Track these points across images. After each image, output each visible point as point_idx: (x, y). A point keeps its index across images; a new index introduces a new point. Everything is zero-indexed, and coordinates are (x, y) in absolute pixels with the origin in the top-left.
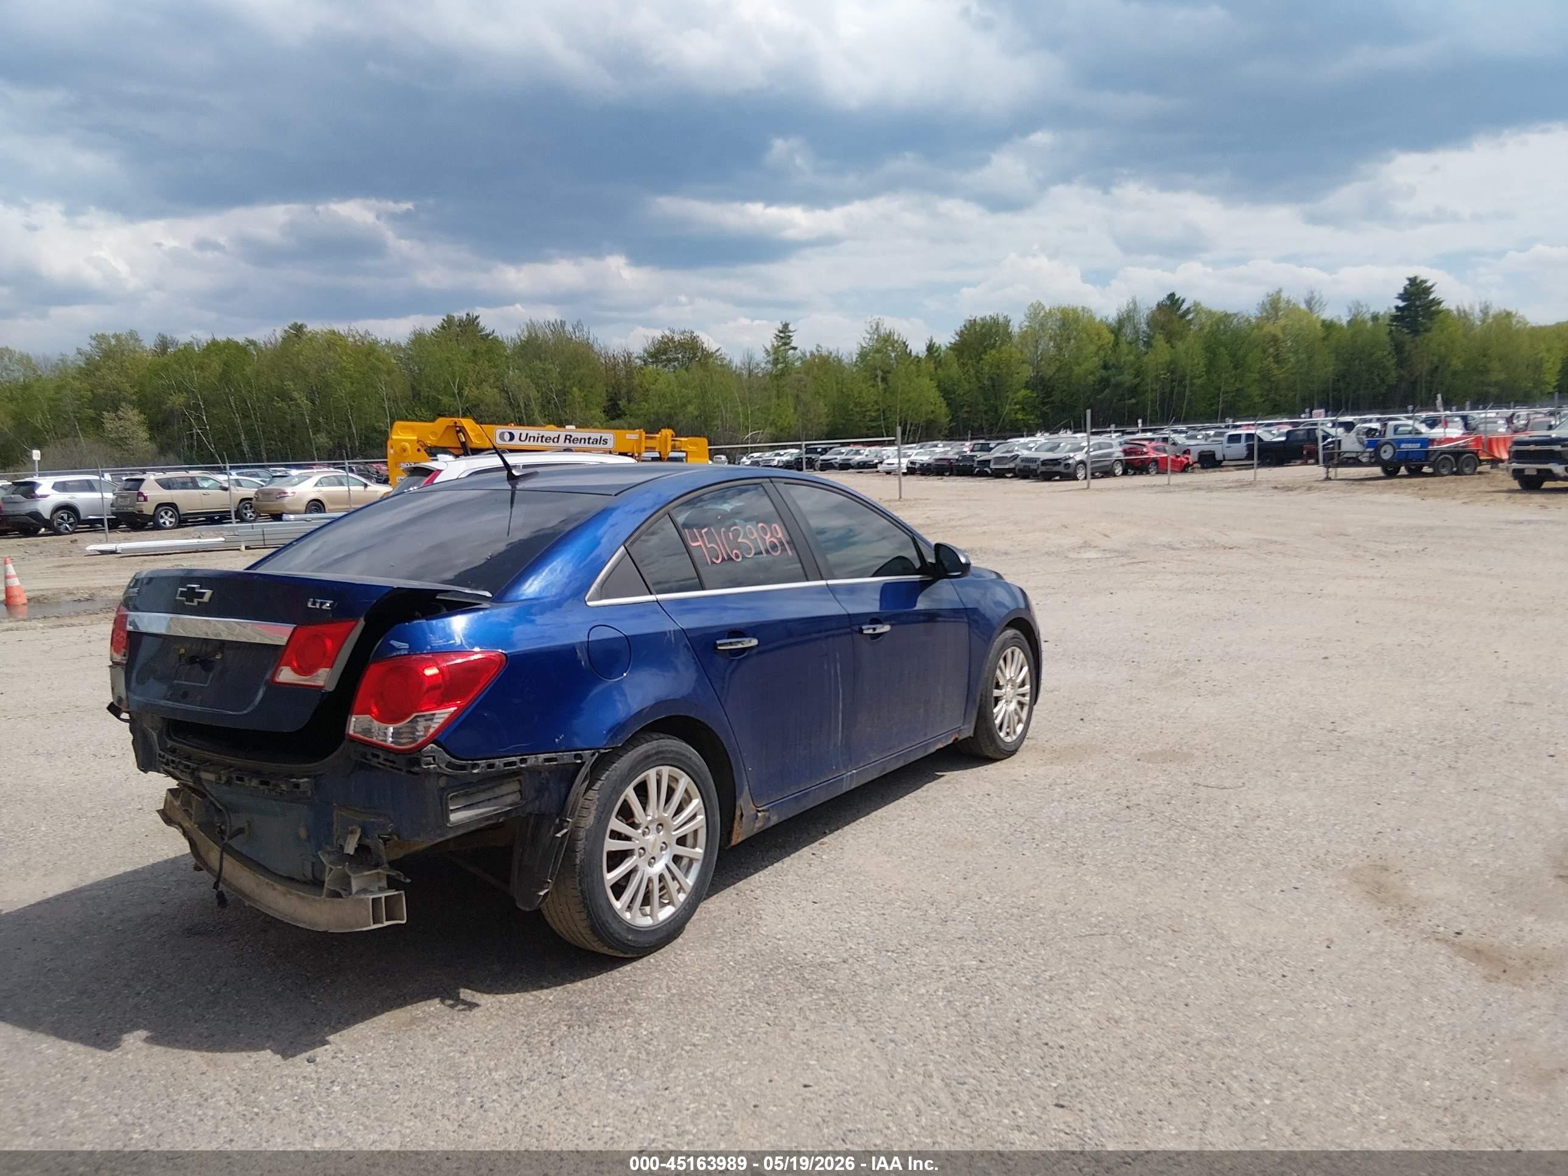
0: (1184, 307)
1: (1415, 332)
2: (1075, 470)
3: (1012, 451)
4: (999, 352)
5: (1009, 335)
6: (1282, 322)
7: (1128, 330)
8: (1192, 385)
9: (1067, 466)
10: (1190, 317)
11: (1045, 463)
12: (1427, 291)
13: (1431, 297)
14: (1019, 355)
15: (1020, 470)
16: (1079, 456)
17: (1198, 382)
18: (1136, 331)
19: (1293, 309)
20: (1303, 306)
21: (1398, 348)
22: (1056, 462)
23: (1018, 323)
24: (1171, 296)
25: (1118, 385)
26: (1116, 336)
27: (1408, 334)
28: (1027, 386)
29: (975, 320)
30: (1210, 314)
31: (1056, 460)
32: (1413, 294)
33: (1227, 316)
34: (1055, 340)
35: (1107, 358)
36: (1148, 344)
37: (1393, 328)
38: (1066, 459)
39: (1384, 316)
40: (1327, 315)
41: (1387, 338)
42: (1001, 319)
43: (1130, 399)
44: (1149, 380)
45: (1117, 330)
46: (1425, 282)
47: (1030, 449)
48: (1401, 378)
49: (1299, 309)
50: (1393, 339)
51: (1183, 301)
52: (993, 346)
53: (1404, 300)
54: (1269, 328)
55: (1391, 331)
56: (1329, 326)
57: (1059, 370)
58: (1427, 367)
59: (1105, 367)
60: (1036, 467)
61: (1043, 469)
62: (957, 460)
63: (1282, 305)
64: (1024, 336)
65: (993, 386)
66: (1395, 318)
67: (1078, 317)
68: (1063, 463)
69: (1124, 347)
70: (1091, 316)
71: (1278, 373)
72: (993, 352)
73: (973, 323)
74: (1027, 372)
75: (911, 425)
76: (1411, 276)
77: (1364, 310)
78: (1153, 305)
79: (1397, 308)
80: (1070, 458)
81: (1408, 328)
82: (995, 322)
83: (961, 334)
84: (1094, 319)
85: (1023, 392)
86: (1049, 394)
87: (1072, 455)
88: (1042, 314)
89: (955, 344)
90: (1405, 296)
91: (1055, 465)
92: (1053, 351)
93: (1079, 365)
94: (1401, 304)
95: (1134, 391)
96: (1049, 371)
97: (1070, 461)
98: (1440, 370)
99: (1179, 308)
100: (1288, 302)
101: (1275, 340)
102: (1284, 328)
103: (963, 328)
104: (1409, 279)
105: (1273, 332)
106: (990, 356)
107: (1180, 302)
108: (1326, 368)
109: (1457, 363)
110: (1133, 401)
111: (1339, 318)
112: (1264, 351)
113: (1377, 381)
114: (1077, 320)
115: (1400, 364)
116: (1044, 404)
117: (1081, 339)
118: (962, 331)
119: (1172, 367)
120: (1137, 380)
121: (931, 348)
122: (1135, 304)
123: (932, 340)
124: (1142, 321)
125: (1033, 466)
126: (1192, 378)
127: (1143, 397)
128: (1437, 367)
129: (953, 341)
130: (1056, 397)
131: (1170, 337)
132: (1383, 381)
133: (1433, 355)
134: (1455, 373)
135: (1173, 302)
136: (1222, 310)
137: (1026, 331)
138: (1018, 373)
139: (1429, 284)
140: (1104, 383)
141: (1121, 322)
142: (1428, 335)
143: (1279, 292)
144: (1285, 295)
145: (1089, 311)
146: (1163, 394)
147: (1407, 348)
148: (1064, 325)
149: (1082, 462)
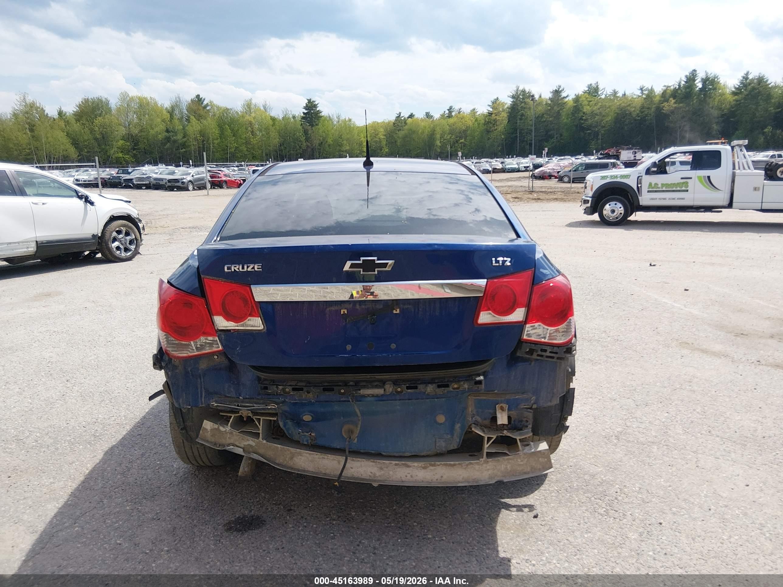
0: (205, 103)
1: (312, 126)
2: (188, 186)
3: (146, 174)
4: (104, 118)
5: (110, 110)
6: (253, 115)
7: (177, 112)
8: (213, 143)
9: (183, 183)
10: (208, 108)
11: (170, 181)
12: (315, 106)
13: (318, 109)
14: (117, 121)
15: (153, 185)
16: (189, 178)
17: (216, 142)
18: (181, 112)
19: (257, 109)
20: (262, 108)
21: (306, 132)
22: (176, 181)
23: (114, 103)
24: (198, 96)
25: (175, 141)
26: (171, 115)
27: (309, 126)
28: (123, 138)
29: (88, 99)
30: (218, 108)
31: (177, 179)
32: (310, 107)
33: (227, 109)
34: (137, 114)
35: (168, 127)
36: (188, 120)
37: (302, 122)
38: (182, 179)
39: (298, 117)
40: (273, 114)
41: (300, 127)
42: (104, 100)
43: (182, 149)
44: (191, 140)
45: (171, 112)
46: (315, 102)
47: (157, 173)
48: (308, 146)
49: (260, 109)
50: (303, 128)
51: (204, 99)
52: (100, 115)
53: (306, 109)
54: (247, 117)
55: (302, 124)
56: (273, 119)
57: (141, 131)
58: (318, 142)
59: (167, 131)
60: (164, 183)
61: (169, 184)
62: (109, 179)
63: (252, 106)
64: (118, 110)
65: (103, 138)
66: (303, 118)
67: (148, 102)
68: (181, 181)
69: (176, 122)
70: (156, 102)
71: (254, 141)
72: (100, 118)
73: (87, 101)
74: (122, 131)
75: (54, 158)
76: (309, 98)
77: (290, 113)
78: (189, 99)
79: (304, 113)
80: (184, 179)
81: (308, 123)
82: (100, 100)
83: (80, 106)
84: (157, 105)
85: (121, 142)
86: (136, 144)
87: (185, 177)
88: (128, 99)
89: (77, 112)
90: (306, 108)
91: (176, 182)
92: (136, 120)
93: (153, 129)
94: (305, 111)
95: (184, 145)
96: (135, 131)
97: (184, 181)
98: (323, 143)
99: (202, 103)
100: (255, 105)
101: (251, 123)
102: (254, 118)
103: (81, 103)
104: (308, 100)
105: (250, 120)
106: (99, 121)
107: (203, 99)
108: (275, 140)
109: (330, 141)
110: (184, 150)
111: (278, 115)
112: (246, 129)
113: (298, 147)
114: (148, 104)
115: (307, 140)
116: (134, 149)
117: (152, 115)
118: (80, 105)
119: (202, 133)
120: (185, 139)
121: (60, 113)
122: (179, 98)
123: (61, 109)
124: (184, 108)
125: (161, 183)
126: (213, 140)
127: (189, 149)
128: (322, 143)
129: (75, 110)
130: (141, 146)
131: (199, 117)
132: (300, 147)
133: (321, 136)
134: (329, 145)
135: (199, 100)
136: (225, 106)
137: (120, 108)
138: (117, 131)
139: (316, 103)
140: (168, 139)
141: (173, 108)
142: (317, 127)
143: (251, 100)
144: (253, 102)
145: (154, 99)
146: (199, 147)
147: (310, 132)
148: (141, 106)
149: (190, 181)
